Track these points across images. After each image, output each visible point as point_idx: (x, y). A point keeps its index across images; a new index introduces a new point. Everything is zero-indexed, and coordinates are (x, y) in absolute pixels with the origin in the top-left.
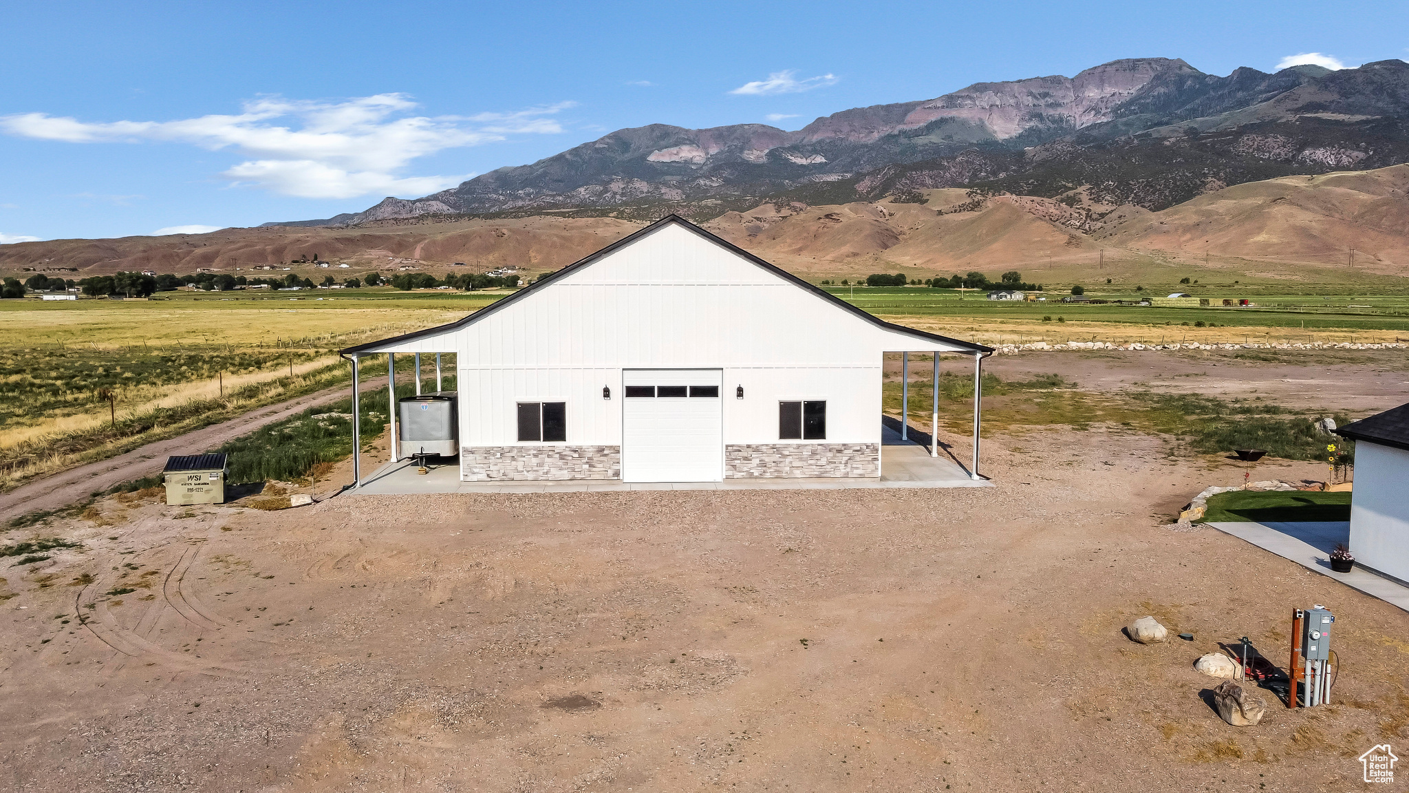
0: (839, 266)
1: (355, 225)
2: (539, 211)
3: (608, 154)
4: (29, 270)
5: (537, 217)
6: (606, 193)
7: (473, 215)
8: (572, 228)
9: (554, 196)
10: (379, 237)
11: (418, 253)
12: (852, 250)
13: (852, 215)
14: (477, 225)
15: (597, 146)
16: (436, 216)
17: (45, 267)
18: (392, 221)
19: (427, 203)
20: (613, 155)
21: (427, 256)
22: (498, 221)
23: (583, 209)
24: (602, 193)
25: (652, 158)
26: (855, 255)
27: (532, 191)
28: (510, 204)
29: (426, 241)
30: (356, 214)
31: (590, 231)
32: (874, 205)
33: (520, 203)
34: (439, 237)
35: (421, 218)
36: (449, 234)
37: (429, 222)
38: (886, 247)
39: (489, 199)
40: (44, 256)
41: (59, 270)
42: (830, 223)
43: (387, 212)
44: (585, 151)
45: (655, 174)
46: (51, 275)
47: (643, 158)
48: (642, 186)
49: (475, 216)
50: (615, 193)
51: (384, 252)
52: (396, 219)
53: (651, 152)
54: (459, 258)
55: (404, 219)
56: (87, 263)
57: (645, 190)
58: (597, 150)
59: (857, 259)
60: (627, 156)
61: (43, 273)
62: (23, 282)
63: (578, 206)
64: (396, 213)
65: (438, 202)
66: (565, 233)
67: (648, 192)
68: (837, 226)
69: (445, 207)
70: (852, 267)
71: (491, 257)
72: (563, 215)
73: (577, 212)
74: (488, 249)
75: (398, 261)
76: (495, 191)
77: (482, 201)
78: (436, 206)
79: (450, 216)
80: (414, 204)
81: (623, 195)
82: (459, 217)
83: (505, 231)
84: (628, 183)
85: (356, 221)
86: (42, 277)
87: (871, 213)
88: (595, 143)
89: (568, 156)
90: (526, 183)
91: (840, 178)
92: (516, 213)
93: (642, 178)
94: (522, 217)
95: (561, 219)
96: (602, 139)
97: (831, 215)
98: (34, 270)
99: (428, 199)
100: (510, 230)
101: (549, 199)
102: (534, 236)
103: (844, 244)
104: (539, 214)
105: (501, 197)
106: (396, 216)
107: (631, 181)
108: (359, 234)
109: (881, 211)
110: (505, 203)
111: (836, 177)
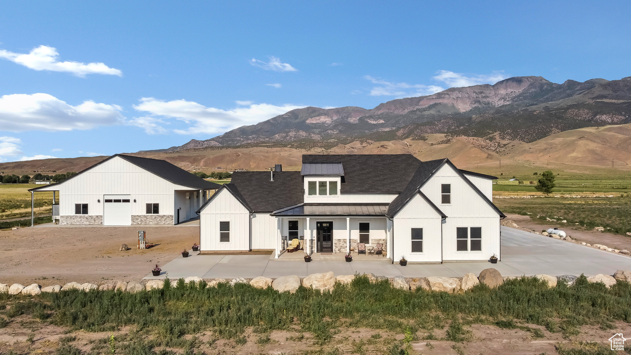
1: (177, 152)
2: (257, 145)
3: (289, 120)
4: (35, 172)
5: (256, 148)
6: (287, 136)
7: (228, 147)
8: (270, 152)
9: (264, 138)
10: (186, 157)
11: (202, 163)
13: (393, 146)
14: (229, 151)
15: (284, 116)
16: (212, 148)
17: (42, 171)
18: (193, 150)
19: (209, 142)
20: (291, 120)
21: (206, 165)
22: (239, 149)
23: (276, 144)
24: (285, 137)
25: (308, 122)
27: (255, 136)
28: (245, 142)
29: (206, 158)
30: (179, 147)
31: (278, 154)
32: (403, 141)
33: (249, 142)
34: (212, 157)
35: (206, 148)
36: (216, 155)
37: (209, 150)
39: (236, 140)
40: (42, 165)
41: (48, 171)
42: (383, 149)
43: (192, 146)
44: (278, 119)
45: (309, 128)
46: (43, 174)
47: (304, 121)
48: (303, 134)
49: (229, 147)
50: (291, 137)
51: (187, 163)
52: (194, 149)
53: (307, 119)
54: (219, 166)
55: (199, 149)
56: (60, 169)
57: (304, 135)
58: (284, 118)
60: (297, 121)
61: (41, 173)
62: (31, 177)
63: (274, 143)
64: (195, 146)
65: (214, 141)
66: (267, 155)
67: (306, 136)
68: (386, 150)
69: (217, 144)
71: (233, 165)
72: (267, 146)
73: (274, 145)
74: (232, 162)
75: (193, 167)
76: (239, 137)
77: (233, 141)
78: (213, 143)
79: (218, 147)
80: (204, 142)
81: (295, 137)
82: (222, 148)
83: (240, 154)
84: (297, 132)
85: (178, 150)
86: (40, 175)
87: (402, 145)
88: (283, 115)
89: (271, 121)
90: (253, 133)
92: (247, 146)
93: (303, 130)
94: (249, 147)
95: (266, 148)
96: (286, 113)
97: (384, 146)
98: (38, 172)
99: (210, 140)
100: (243, 153)
101: (262, 140)
102: (253, 156)
104: (257, 146)
105: (242, 139)
106: (195, 147)
107: (298, 131)
108: (177, 155)
109: (406, 144)
110: (243, 141)
111: (389, 129)
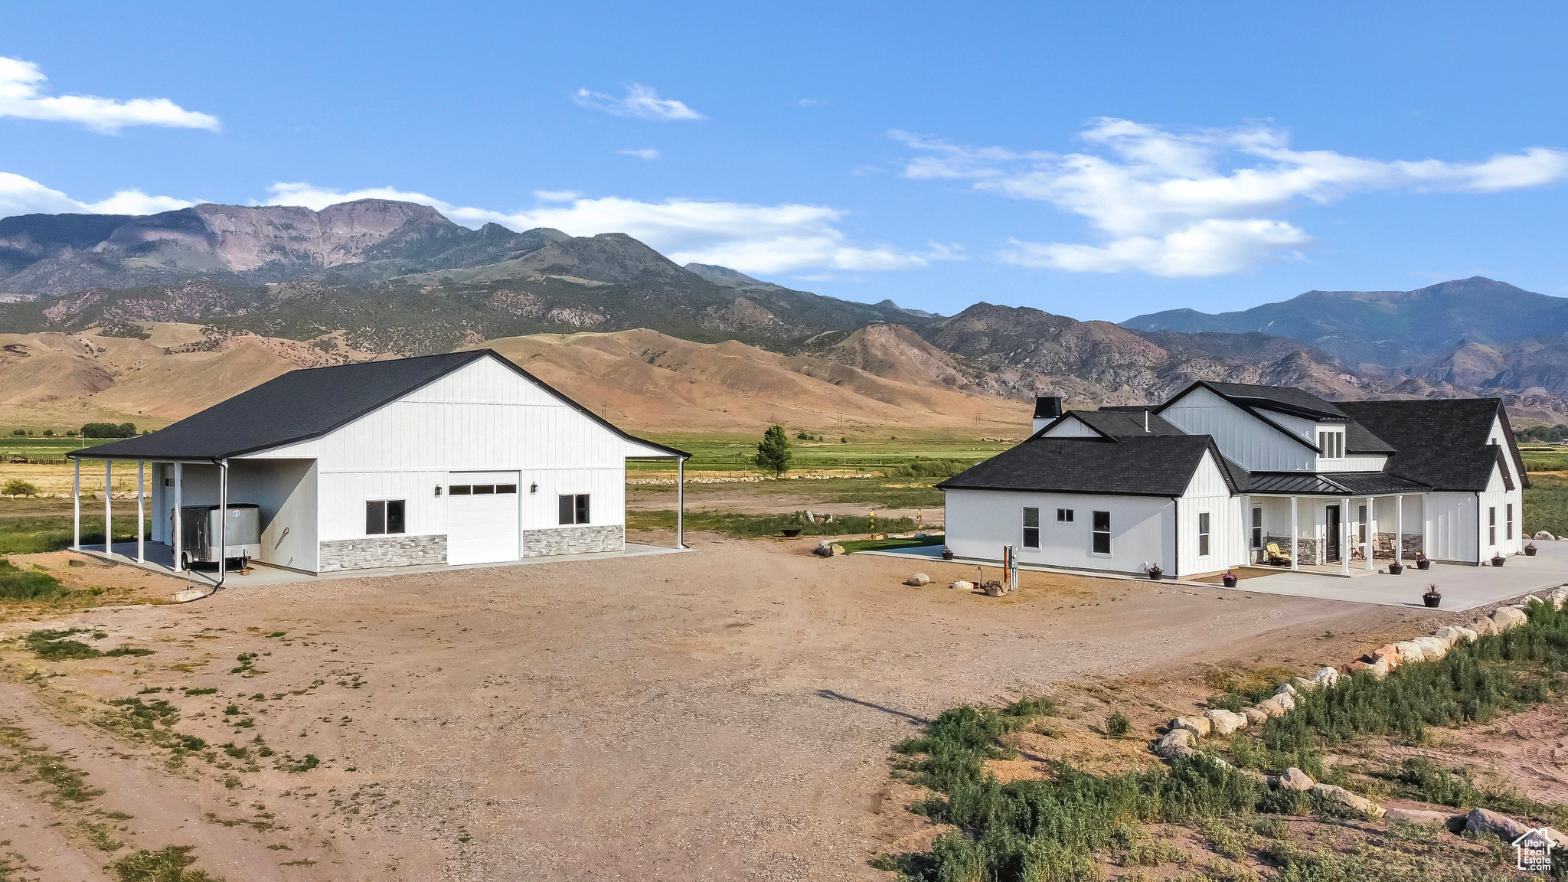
0: (32, 412)
12: (48, 392)
13: (45, 348)
26: (52, 398)
32: (77, 337)
38: (97, 390)
42: (12, 357)
59: (57, 404)
68: (23, 361)
70: (50, 414)
87: (73, 347)
91: (18, 300)
97: (14, 346)
103: (37, 383)
109: (87, 346)
111: (13, 299)
